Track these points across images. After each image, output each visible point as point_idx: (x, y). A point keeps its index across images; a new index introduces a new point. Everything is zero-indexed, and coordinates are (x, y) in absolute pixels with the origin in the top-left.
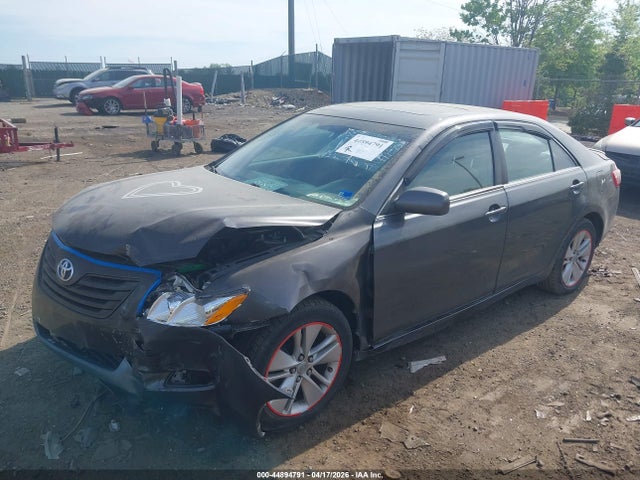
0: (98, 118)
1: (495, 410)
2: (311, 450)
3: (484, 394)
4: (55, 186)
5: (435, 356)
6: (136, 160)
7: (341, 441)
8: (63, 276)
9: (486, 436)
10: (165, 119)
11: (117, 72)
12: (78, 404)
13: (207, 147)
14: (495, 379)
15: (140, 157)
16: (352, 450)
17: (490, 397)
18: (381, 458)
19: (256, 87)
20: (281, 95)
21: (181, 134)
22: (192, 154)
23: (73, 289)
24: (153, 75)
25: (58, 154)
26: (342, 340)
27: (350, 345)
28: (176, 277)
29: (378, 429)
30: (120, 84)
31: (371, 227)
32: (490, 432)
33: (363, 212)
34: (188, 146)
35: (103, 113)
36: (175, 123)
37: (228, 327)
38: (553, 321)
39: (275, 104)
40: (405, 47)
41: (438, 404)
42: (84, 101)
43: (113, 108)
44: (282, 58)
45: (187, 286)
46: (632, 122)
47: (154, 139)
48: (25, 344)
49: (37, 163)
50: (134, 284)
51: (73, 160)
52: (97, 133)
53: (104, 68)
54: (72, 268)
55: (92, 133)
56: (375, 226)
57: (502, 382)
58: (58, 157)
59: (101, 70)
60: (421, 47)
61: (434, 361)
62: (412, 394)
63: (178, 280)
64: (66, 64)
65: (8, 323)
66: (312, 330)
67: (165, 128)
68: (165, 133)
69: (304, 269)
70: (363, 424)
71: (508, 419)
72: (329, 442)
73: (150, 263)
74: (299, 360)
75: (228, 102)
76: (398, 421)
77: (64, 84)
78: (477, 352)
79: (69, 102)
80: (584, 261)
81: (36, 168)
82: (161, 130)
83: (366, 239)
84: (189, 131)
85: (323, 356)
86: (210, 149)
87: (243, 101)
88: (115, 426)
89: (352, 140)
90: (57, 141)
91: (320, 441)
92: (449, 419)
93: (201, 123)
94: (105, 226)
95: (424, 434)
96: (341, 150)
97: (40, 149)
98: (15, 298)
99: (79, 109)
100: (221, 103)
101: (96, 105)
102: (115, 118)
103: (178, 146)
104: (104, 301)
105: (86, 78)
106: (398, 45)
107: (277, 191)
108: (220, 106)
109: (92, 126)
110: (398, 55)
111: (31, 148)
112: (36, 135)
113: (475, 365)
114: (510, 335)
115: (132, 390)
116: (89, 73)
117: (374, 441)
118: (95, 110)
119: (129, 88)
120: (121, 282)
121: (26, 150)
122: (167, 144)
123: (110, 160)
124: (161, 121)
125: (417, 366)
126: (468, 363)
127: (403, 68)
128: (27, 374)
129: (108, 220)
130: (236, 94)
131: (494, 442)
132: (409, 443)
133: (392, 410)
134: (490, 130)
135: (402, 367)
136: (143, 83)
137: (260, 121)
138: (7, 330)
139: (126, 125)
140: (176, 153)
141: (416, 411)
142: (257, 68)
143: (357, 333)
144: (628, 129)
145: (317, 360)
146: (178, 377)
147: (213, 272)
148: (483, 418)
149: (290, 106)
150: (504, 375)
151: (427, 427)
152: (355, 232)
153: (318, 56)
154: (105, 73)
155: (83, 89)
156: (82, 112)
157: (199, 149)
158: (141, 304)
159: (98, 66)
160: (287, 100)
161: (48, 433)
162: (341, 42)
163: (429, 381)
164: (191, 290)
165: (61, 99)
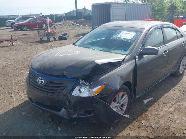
0: (21, 32)
1: (174, 113)
2: (123, 131)
3: (169, 109)
4: (15, 53)
5: (150, 98)
6: (37, 44)
7: (131, 127)
8: (40, 83)
9: (175, 122)
10: (44, 31)
11: (24, 18)
12: (45, 123)
13: (57, 39)
14: (170, 104)
15: (38, 43)
16: (136, 130)
17: (171, 109)
18: (146, 132)
19: (67, 20)
20: (75, 22)
21: (50, 35)
22: (53, 41)
23: (44, 87)
24: (35, 18)
25: (12, 43)
26: (128, 96)
27: (130, 97)
28: (81, 81)
29: (142, 123)
30: (26, 21)
31: (135, 60)
32: (176, 121)
33: (132, 55)
34: (51, 39)
35: (22, 30)
36: (47, 32)
37: (100, 96)
38: (179, 84)
39: (73, 24)
40: (114, 5)
41: (156, 113)
42: (16, 27)
43: (25, 28)
44: (74, 10)
45: (85, 83)
46: (185, 24)
47: (41, 37)
48: (22, 104)
49: (6, 47)
50: (67, 84)
51: (17, 45)
52: (22, 36)
53: (20, 17)
54: (43, 80)
55: (20, 36)
56: (137, 60)
57: (173, 104)
58: (13, 44)
59: (19, 17)
60: (119, 5)
61: (150, 99)
62: (147, 110)
63: (81, 82)
64: (8, 16)
65: (14, 98)
66: (121, 94)
67: (44, 33)
68: (45, 35)
69: (120, 75)
70: (136, 121)
71: (179, 116)
72: (128, 128)
73: (73, 77)
74: (117, 104)
75: (59, 25)
76: (147, 120)
77: (9, 22)
78: (161, 96)
79: (10, 27)
80: (184, 65)
81: (6, 48)
82: (43, 34)
83: (134, 64)
84: (52, 34)
85: (123, 102)
86: (58, 39)
87: (63, 24)
88: (60, 129)
89: (122, 33)
90: (12, 39)
91: (125, 128)
92: (162, 117)
93: (55, 31)
94: (54, 66)
95: (156, 123)
96: (119, 36)
97: (7, 42)
98: (14, 89)
99: (14, 29)
100: (57, 25)
101: (20, 28)
102: (26, 31)
103: (48, 39)
104: (56, 90)
105: (15, 20)
106: (112, 5)
107: (101, 51)
108: (57, 26)
109: (20, 34)
110: (112, 8)
111: (4, 42)
112: (3, 38)
113: (162, 99)
114: (169, 89)
115: (67, 118)
116: (16, 18)
117: (142, 126)
118: (19, 29)
119: (29, 22)
120: (62, 84)
121: (3, 43)
122: (45, 38)
123: (29, 44)
124: (43, 31)
125: (146, 101)
126: (160, 99)
127: (114, 12)
128: (25, 114)
129: (54, 64)
130: (61, 22)
131: (178, 124)
132: (153, 126)
133: (143, 116)
134: (162, 28)
135: (141, 102)
136: (33, 20)
137: (70, 30)
138: (14, 100)
139: (31, 33)
140: (48, 41)
141: (151, 116)
142: (66, 14)
143: (132, 94)
144: (184, 26)
145: (121, 103)
146: (81, 112)
147: (93, 78)
148: (172, 116)
149: (78, 25)
150: (173, 102)
151: (156, 120)
152: (131, 62)
153: (85, 10)
154: (20, 18)
155: (14, 23)
156: (15, 30)
157: (55, 39)
158: (70, 90)
159: (18, 16)
160: (77, 23)
161: (40, 133)
162: (94, 5)
163: (151, 106)
164: (87, 85)
165: (8, 27)
